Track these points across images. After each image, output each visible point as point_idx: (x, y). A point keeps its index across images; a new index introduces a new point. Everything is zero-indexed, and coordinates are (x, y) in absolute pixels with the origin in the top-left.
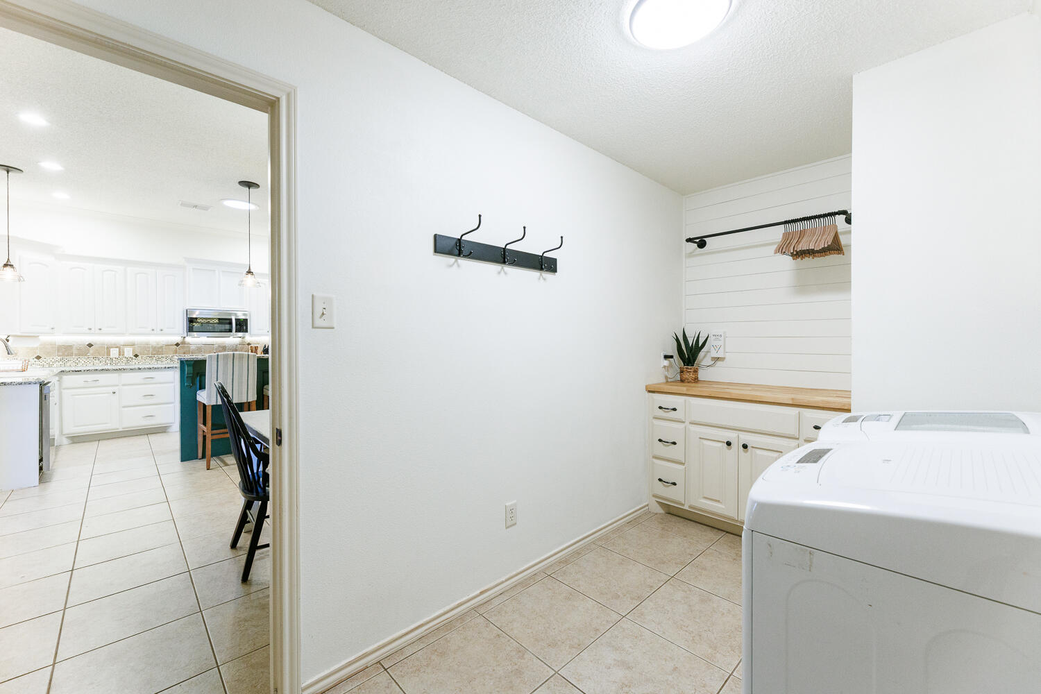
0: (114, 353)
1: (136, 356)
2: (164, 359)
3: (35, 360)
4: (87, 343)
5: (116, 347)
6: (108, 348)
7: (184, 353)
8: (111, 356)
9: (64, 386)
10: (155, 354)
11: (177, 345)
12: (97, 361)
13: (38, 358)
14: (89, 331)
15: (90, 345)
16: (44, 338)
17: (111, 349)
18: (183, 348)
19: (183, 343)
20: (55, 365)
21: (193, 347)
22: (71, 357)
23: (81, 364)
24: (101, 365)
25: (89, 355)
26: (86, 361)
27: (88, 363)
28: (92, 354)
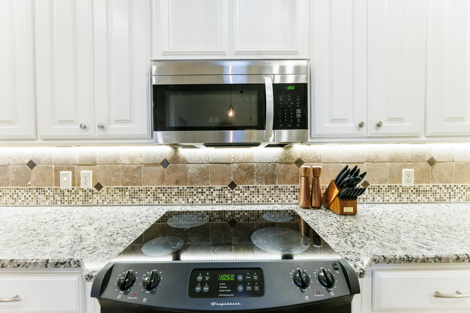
0: (66, 177)
1: (99, 187)
2: (143, 195)
4: (27, 161)
5: (68, 169)
6: (57, 171)
7: (177, 182)
8: (62, 187)
10: (127, 184)
11: (165, 163)
12: (41, 196)
15: (32, 164)
17: (61, 172)
18: (174, 170)
19: (176, 159)
21: (192, 170)
22: (7, 187)
23: (20, 201)
24: (47, 203)
25: (30, 185)
26: (27, 196)
27: (30, 199)
28: (34, 183)
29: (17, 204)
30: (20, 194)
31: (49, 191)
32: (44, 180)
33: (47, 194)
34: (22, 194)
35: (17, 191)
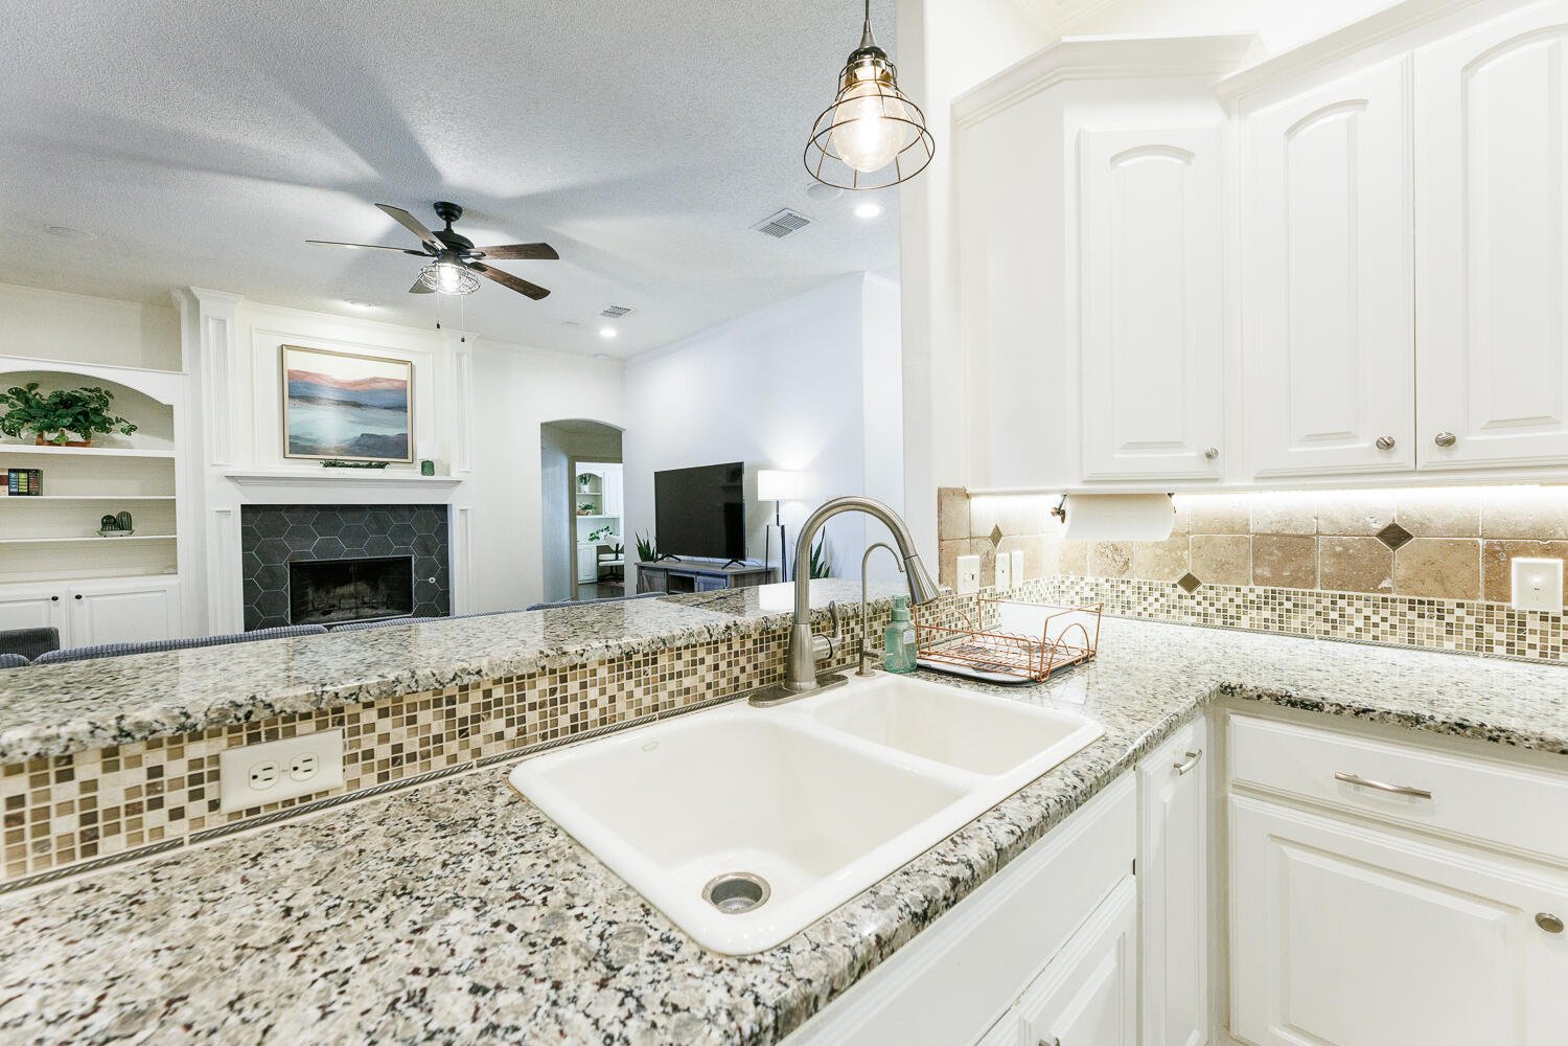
3: (1181, 590)
4: (1379, 526)
5: (1547, 551)
6: (1497, 555)
8: (1516, 605)
9: (1239, 770)
12: (1428, 624)
13: (1190, 583)
14: (1381, 459)
15: (1395, 536)
16: (1186, 503)
17: (1515, 561)
20: (1245, 622)
22: (1307, 591)
23: (1351, 629)
24: (1449, 645)
25: (1388, 590)
26: (1376, 619)
27: (1385, 626)
28: (1404, 585)
29: (1339, 634)
30: (1349, 611)
31: (1459, 612)
32: (1441, 580)
33: (1449, 618)
34: (1357, 612)
35: (1341, 603)
